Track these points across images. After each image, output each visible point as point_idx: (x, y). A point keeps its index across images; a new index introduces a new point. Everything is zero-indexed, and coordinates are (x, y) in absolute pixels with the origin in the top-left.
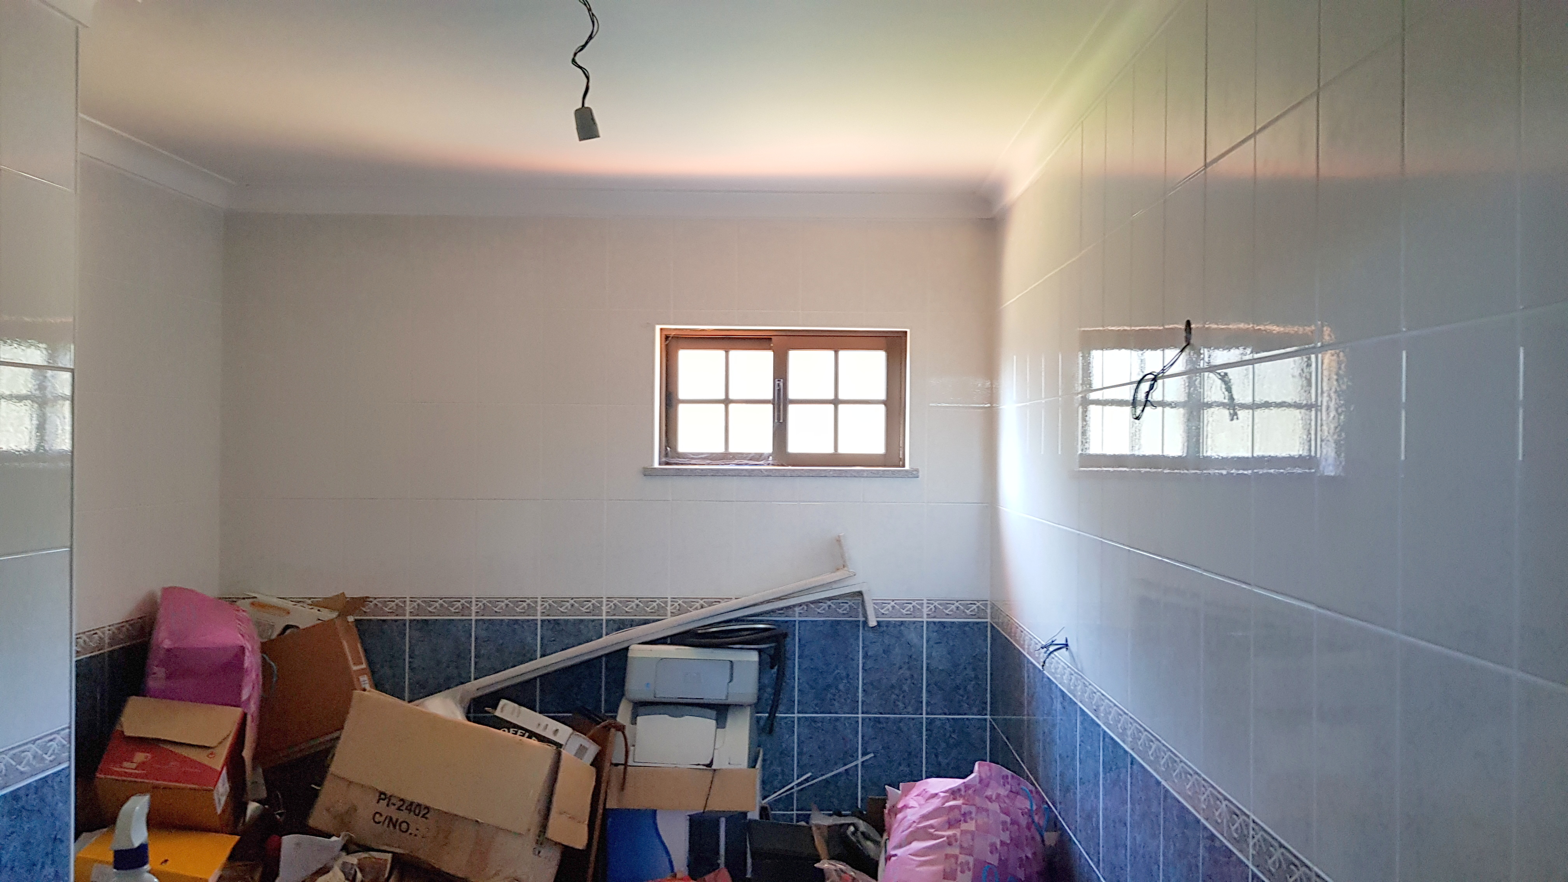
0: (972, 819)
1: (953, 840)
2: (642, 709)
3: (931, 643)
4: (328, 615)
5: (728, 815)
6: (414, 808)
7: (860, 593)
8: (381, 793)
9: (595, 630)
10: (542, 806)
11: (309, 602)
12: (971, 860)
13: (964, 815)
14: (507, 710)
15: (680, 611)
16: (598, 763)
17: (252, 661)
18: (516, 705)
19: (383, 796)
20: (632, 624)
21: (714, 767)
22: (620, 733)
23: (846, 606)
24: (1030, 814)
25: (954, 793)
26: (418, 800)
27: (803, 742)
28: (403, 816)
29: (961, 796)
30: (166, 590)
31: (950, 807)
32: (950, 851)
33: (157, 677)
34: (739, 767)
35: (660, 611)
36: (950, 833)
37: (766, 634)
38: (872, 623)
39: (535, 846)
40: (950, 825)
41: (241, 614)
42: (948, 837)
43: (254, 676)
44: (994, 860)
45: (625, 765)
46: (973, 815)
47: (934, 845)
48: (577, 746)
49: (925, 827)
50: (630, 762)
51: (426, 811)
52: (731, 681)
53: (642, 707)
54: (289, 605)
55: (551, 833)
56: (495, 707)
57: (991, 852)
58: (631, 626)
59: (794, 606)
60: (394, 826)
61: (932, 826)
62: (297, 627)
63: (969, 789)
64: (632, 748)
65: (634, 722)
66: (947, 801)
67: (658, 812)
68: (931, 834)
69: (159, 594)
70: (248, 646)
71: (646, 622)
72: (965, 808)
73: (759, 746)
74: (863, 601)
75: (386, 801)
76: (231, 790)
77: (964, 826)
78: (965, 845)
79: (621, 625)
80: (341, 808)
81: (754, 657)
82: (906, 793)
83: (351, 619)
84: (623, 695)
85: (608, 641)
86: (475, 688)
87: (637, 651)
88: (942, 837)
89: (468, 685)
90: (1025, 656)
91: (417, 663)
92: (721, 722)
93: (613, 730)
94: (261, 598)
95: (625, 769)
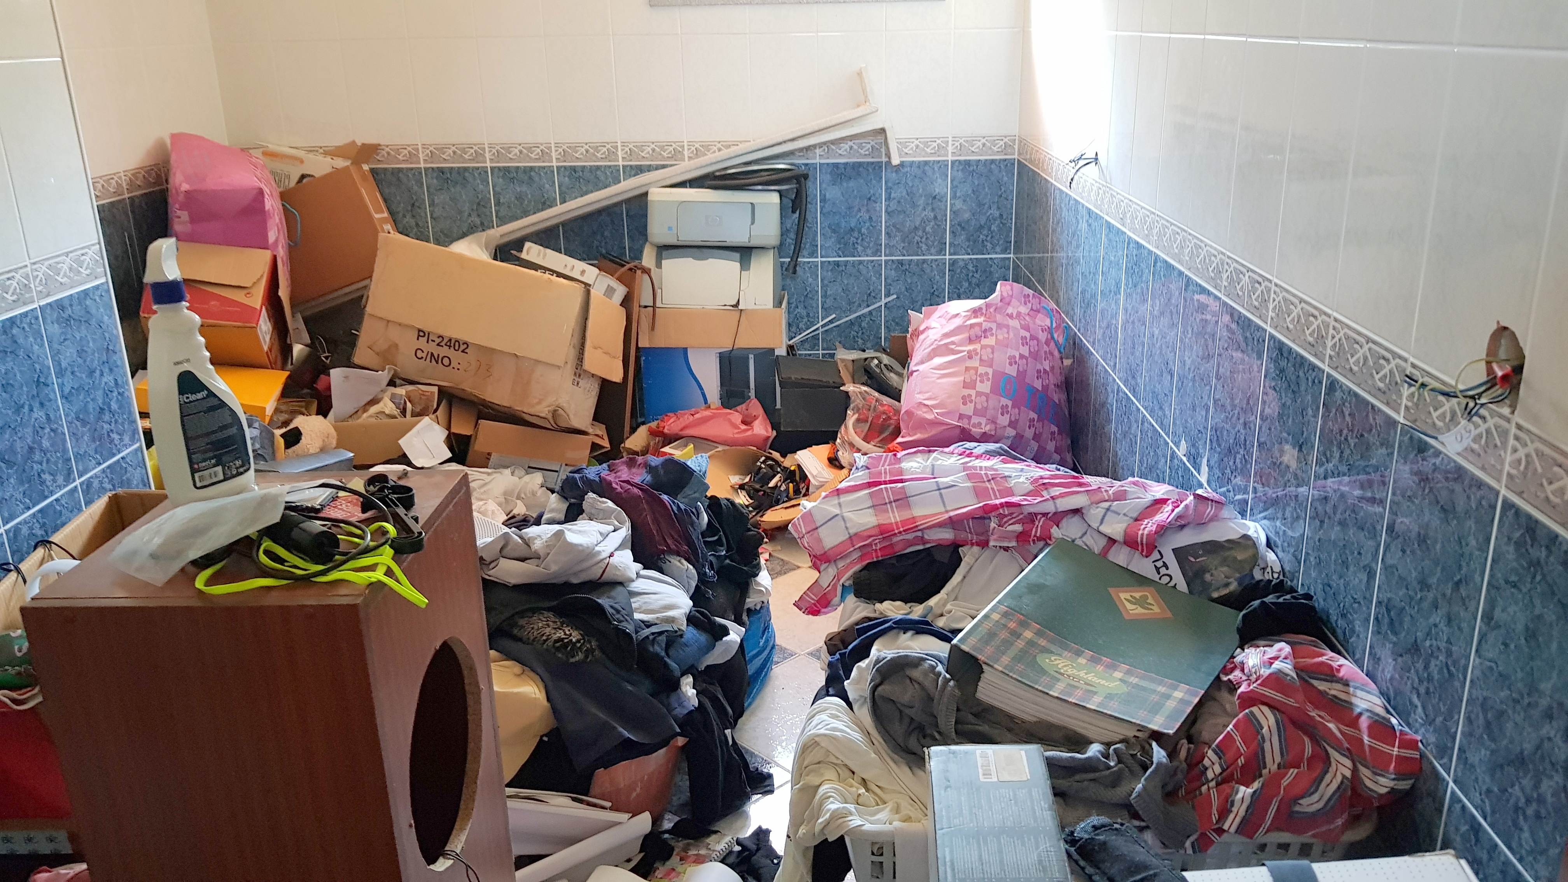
0: (992, 335)
1: (973, 353)
2: (665, 253)
3: (955, 183)
4: (341, 163)
5: (757, 352)
6: (453, 344)
7: (883, 131)
8: (420, 331)
9: (613, 175)
10: (576, 340)
11: (321, 151)
12: (990, 371)
13: (985, 331)
14: (532, 252)
15: (698, 154)
16: (626, 302)
17: (272, 204)
18: (541, 248)
19: (421, 334)
20: (649, 168)
21: (740, 307)
22: (646, 277)
23: (869, 146)
24: (1050, 330)
25: (976, 312)
26: (455, 335)
27: (827, 286)
28: (444, 351)
29: (982, 314)
30: (174, 137)
31: (971, 325)
32: (970, 363)
33: (180, 219)
34: (763, 307)
35: (677, 155)
36: (971, 347)
37: (787, 174)
38: (896, 161)
39: (573, 377)
40: (971, 341)
41: (254, 160)
42: (969, 352)
43: (277, 220)
44: (1012, 371)
45: (654, 306)
46: (994, 331)
47: (954, 360)
48: (606, 286)
49: (946, 344)
50: (658, 304)
51: (465, 346)
52: (753, 223)
53: (665, 250)
54: (301, 154)
55: (587, 365)
56: (520, 250)
57: (1011, 364)
58: (649, 171)
59: (814, 146)
60: (437, 362)
61: (953, 343)
62: (312, 176)
63: (990, 308)
64: (659, 291)
65: (659, 265)
66: (969, 319)
67: (689, 350)
68: (952, 349)
69: (168, 142)
70: (266, 190)
71: (664, 167)
72: (986, 325)
73: (783, 290)
74: (886, 138)
75: (426, 338)
76: (274, 329)
77: (984, 342)
78: (985, 358)
79: (639, 170)
80: (382, 345)
81: (775, 198)
82: (928, 316)
83: (366, 167)
84: (646, 240)
85: (627, 187)
86: (498, 235)
87: (657, 195)
88: (964, 351)
89: (491, 232)
90: (1052, 184)
91: (438, 212)
92: (745, 264)
93: (639, 272)
94: (272, 147)
95: (654, 311)
